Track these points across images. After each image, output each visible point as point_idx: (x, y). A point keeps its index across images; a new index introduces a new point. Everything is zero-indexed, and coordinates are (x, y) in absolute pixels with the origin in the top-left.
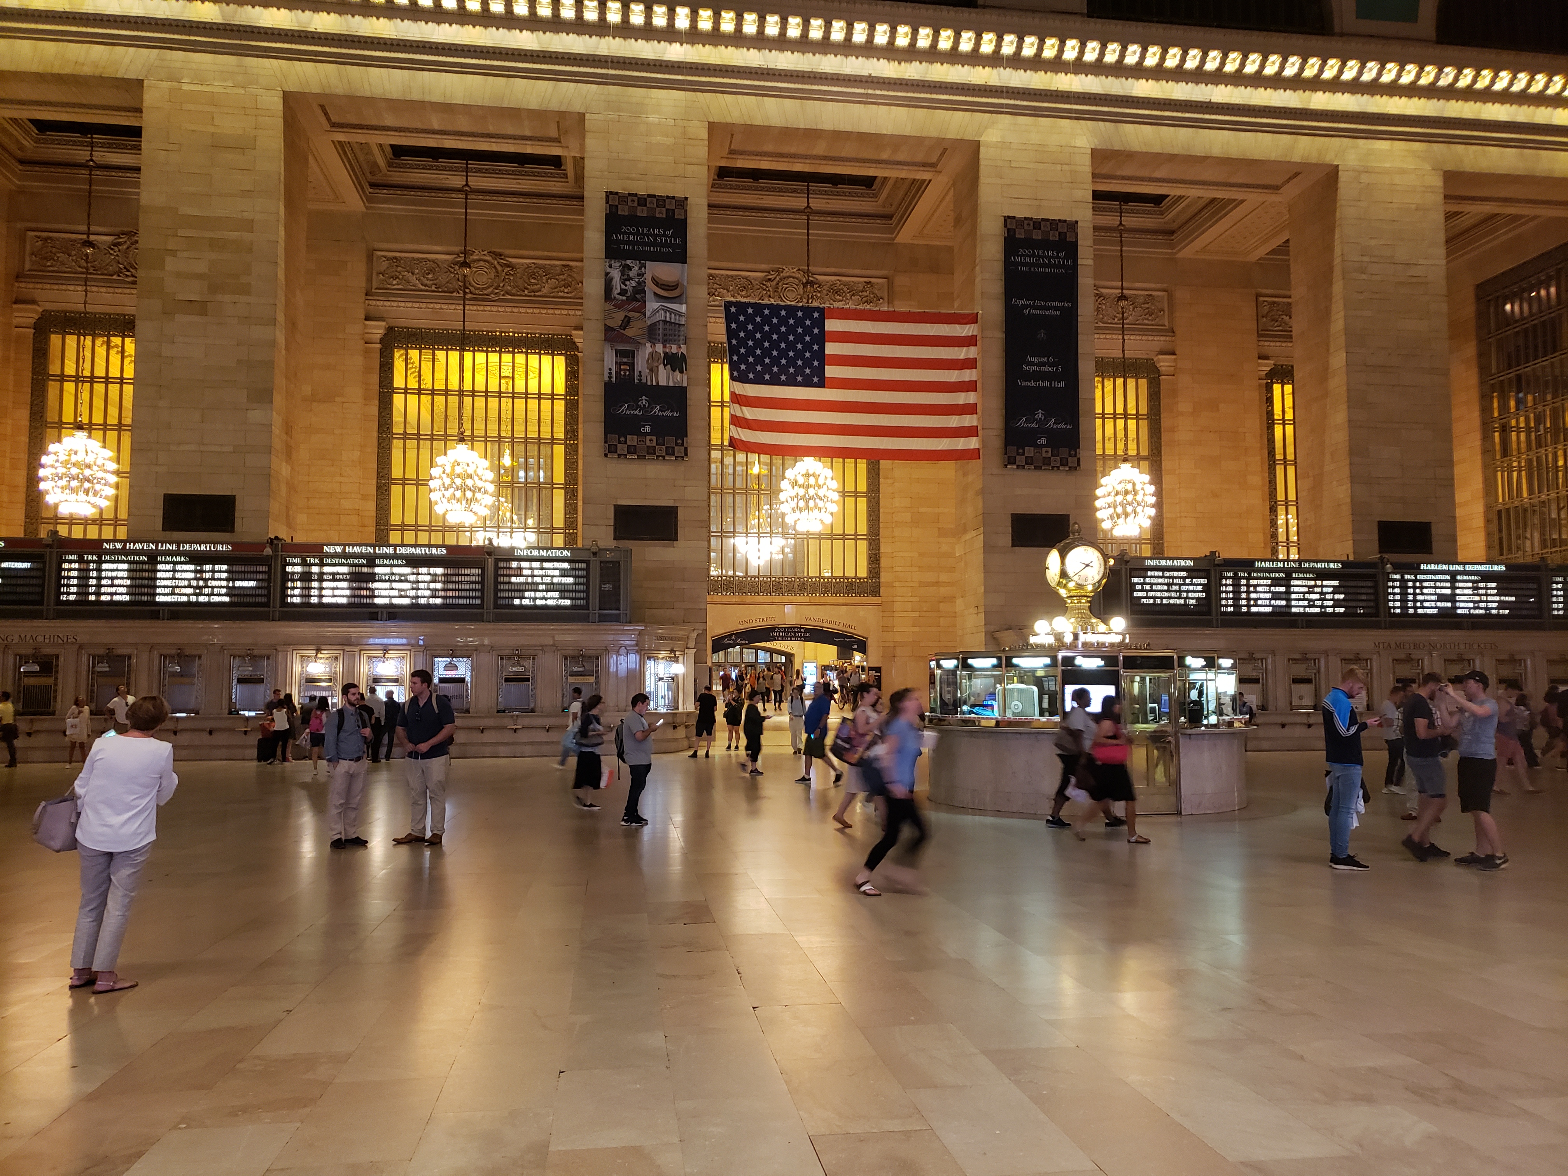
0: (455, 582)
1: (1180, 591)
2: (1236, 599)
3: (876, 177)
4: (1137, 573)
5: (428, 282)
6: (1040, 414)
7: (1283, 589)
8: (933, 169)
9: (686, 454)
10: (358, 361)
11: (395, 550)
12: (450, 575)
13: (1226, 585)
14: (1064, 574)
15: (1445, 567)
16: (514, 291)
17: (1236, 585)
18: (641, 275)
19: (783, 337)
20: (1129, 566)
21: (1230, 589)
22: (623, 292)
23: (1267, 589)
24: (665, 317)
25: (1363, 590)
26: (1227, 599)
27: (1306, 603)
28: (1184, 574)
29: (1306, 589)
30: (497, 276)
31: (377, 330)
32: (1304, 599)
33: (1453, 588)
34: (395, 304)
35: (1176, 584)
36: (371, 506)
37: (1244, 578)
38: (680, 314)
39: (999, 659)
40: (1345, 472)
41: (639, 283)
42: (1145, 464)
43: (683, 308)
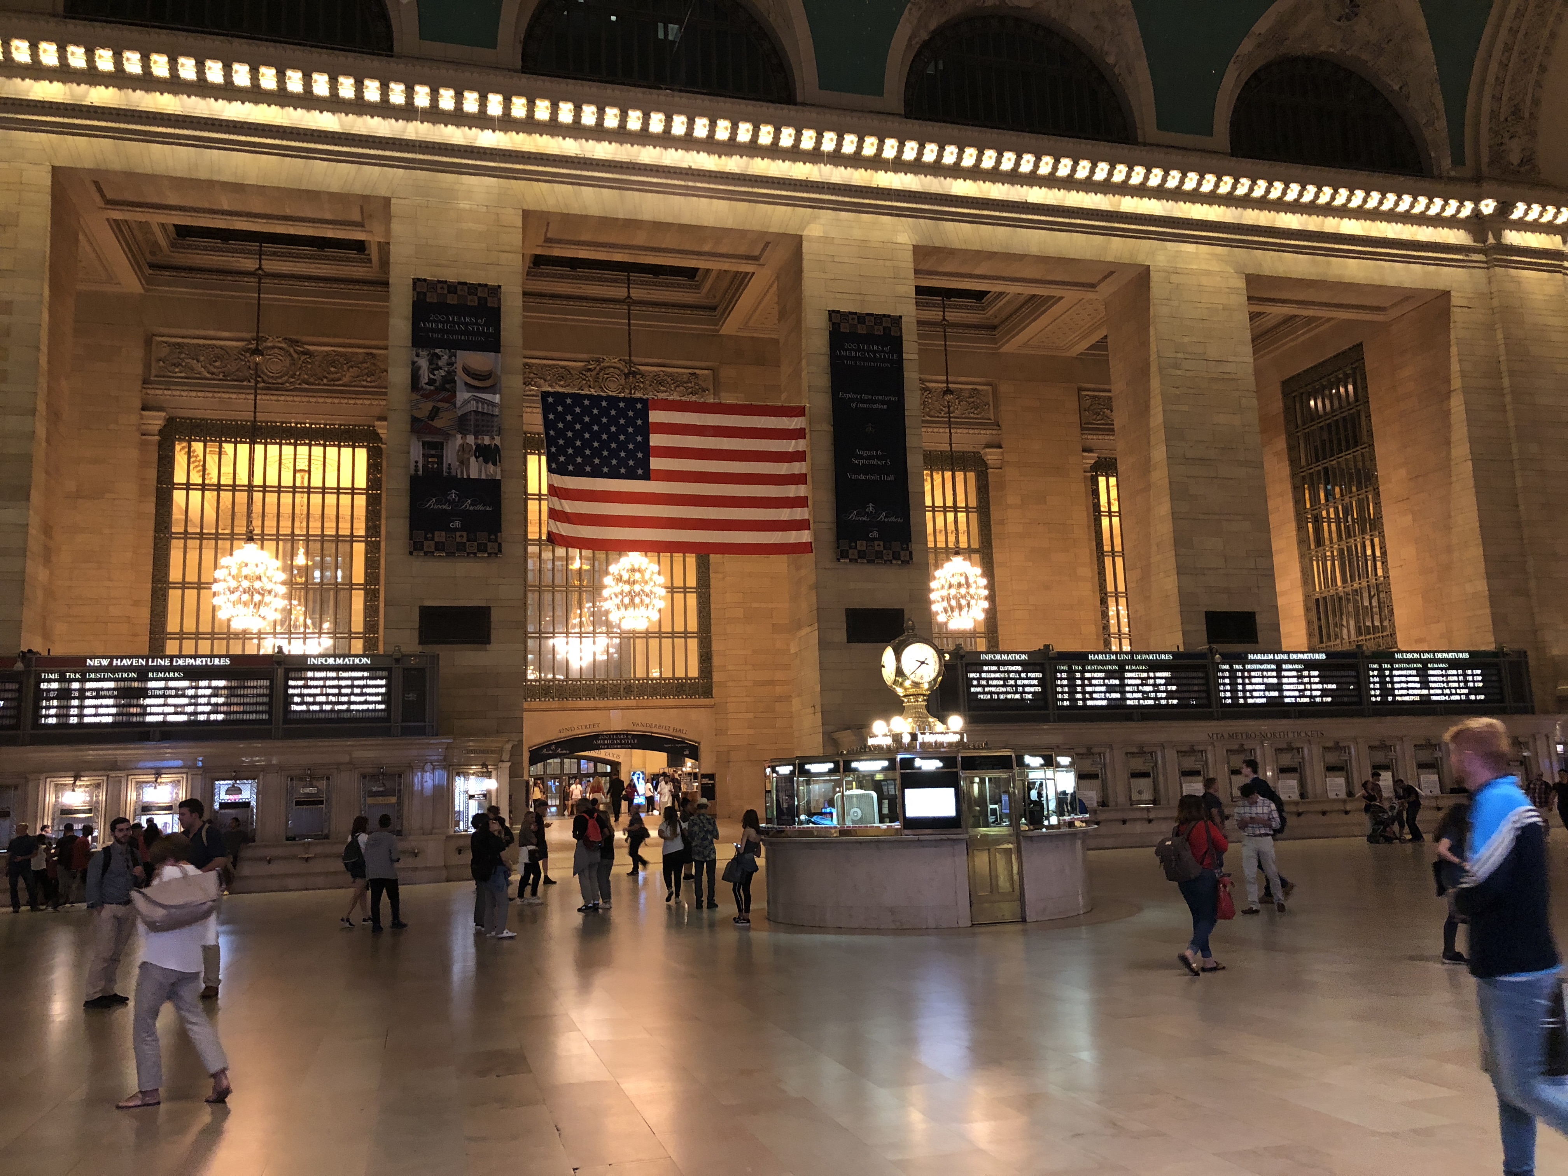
0: (240, 696)
1: (1016, 686)
2: (1072, 692)
3: (698, 269)
4: (974, 668)
5: (215, 370)
6: (870, 508)
7: (1117, 682)
8: (757, 263)
9: (500, 551)
10: (134, 454)
11: (171, 662)
12: (235, 688)
13: (1061, 679)
14: (899, 672)
15: (1271, 657)
16: (312, 380)
17: (1071, 679)
18: (451, 364)
19: (605, 428)
20: (964, 661)
21: (1065, 682)
22: (431, 382)
23: (1101, 682)
24: (477, 407)
25: (1196, 682)
26: (1062, 693)
27: (1139, 695)
28: (1019, 668)
29: (1139, 682)
30: (293, 362)
31: (156, 421)
32: (1138, 692)
33: (1279, 677)
34: (178, 393)
35: (1012, 679)
36: (145, 614)
37: (1078, 671)
38: (492, 404)
39: (836, 763)
40: (1172, 563)
41: (448, 372)
42: (976, 557)
43: (497, 398)
